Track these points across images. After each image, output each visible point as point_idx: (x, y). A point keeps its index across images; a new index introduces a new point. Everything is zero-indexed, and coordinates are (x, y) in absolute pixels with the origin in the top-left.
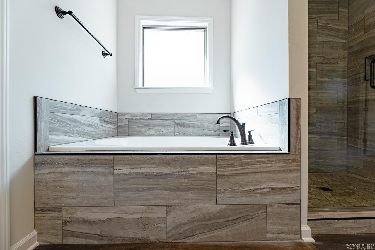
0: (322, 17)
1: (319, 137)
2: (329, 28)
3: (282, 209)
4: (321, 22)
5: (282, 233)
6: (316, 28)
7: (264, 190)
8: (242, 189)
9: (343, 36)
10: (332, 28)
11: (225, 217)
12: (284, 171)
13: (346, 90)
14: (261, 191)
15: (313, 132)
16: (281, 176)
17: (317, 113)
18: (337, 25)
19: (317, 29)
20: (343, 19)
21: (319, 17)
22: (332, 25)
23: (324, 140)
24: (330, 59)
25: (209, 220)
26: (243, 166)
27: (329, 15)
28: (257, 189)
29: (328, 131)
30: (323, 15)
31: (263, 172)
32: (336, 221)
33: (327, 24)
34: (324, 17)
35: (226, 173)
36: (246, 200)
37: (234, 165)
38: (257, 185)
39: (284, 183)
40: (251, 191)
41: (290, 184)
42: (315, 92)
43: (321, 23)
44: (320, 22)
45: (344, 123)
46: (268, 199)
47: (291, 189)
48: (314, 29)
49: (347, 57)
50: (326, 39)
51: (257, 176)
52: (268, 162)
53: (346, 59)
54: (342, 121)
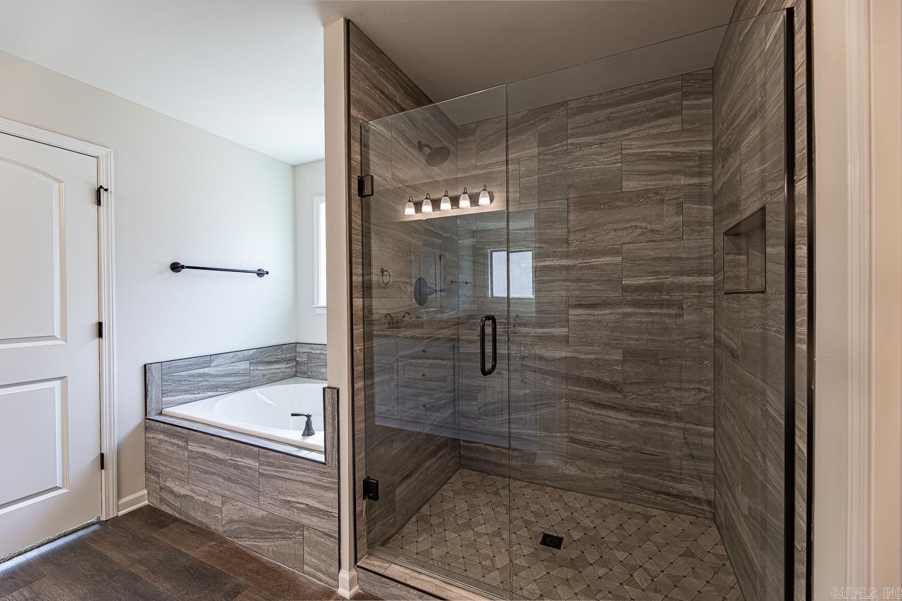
0: (634, 134)
1: (631, 419)
2: (653, 156)
3: (319, 538)
4: (631, 145)
5: (320, 571)
6: (619, 162)
7: (301, 506)
8: (281, 497)
9: (697, 170)
10: (664, 154)
11: (266, 527)
12: (320, 487)
13: (710, 307)
14: (298, 505)
15: (615, 405)
16: (317, 492)
17: (623, 362)
18: (676, 144)
19: (620, 165)
20: (696, 126)
21: (625, 135)
22: (662, 146)
23: (646, 429)
24: (658, 231)
25: (254, 525)
26: (280, 467)
27: (653, 124)
28: (294, 502)
29: (656, 406)
30: (636, 128)
31: (300, 481)
32: (395, 583)
33: (649, 147)
34: (641, 132)
35: (268, 472)
36: (284, 512)
37: (272, 465)
38: (294, 496)
39: (320, 502)
40: (289, 502)
41: (326, 505)
42: (619, 311)
43: (631, 149)
44: (628, 147)
45: (706, 391)
46: (305, 519)
47: (329, 513)
48: (613, 166)
49: (712, 220)
50: (645, 183)
51: (295, 486)
52: (304, 470)
53: (708, 228)
54: (697, 387)
